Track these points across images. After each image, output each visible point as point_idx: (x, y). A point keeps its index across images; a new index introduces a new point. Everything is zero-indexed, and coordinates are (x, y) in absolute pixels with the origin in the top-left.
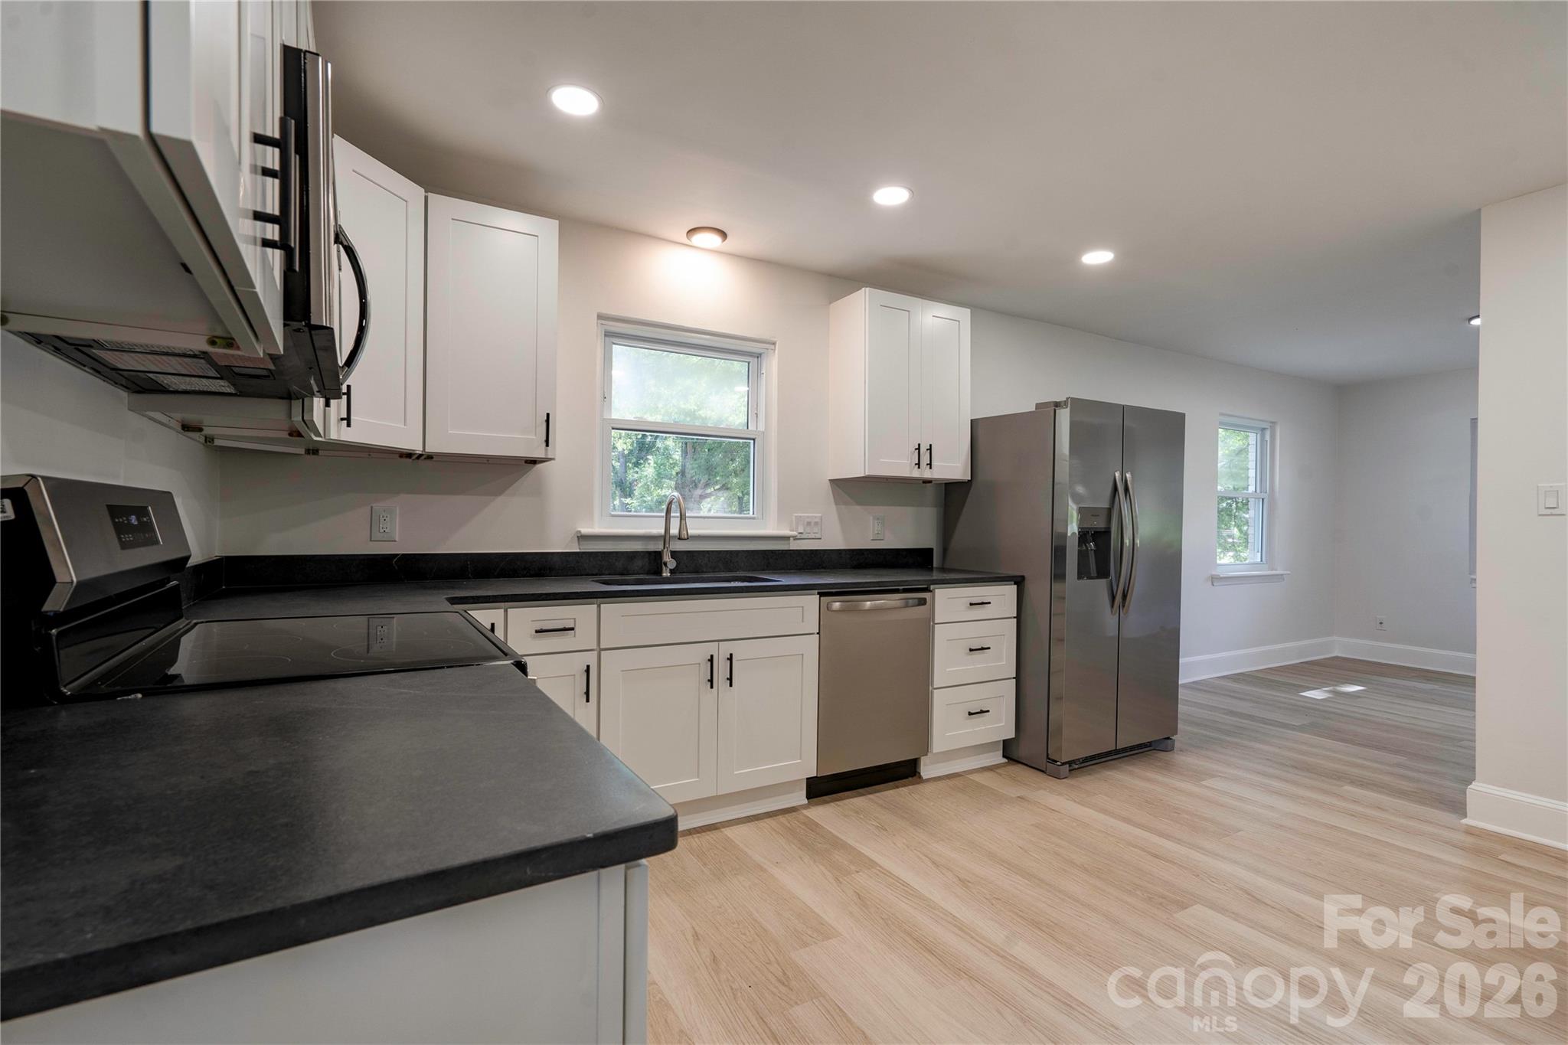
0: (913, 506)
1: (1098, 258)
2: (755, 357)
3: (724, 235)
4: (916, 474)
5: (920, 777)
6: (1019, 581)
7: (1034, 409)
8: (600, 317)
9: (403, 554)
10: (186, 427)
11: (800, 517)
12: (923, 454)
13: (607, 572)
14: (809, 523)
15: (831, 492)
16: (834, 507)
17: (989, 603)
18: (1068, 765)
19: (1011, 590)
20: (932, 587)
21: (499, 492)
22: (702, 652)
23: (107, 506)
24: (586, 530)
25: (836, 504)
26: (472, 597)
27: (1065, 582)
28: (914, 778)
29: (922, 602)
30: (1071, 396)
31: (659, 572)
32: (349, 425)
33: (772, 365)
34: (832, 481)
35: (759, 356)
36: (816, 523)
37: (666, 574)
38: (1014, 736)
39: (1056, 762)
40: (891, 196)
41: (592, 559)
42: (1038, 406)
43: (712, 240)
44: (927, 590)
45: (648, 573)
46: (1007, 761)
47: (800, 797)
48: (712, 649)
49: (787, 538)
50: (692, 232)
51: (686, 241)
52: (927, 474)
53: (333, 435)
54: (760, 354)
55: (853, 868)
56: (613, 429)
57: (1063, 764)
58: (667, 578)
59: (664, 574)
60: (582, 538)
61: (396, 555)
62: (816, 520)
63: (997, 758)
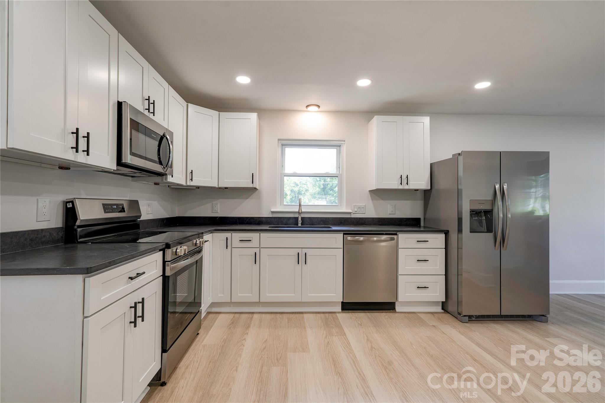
0: (410, 200)
1: (483, 85)
2: (338, 147)
3: (319, 106)
4: (401, 187)
5: (396, 311)
6: (447, 233)
7: (452, 157)
8: (279, 140)
9: (220, 217)
10: (156, 184)
11: (356, 205)
12: (404, 179)
13: (280, 224)
14: (359, 208)
15: (370, 196)
16: (371, 201)
17: (428, 241)
18: (467, 317)
19: (443, 236)
20: (398, 233)
21: (247, 198)
22: (295, 252)
23: (102, 204)
24: (272, 210)
25: (372, 200)
26: (221, 229)
27: (462, 234)
28: (393, 311)
29: (393, 239)
30: (463, 150)
31: (297, 224)
32: (192, 181)
33: (344, 149)
34: (369, 191)
35: (340, 146)
36: (363, 208)
37: (300, 225)
38: (445, 301)
39: (461, 314)
40: (364, 83)
41: (275, 219)
42: (453, 155)
43: (315, 108)
44: (396, 234)
45: (294, 225)
46: (443, 311)
47: (339, 308)
48: (299, 251)
49: (350, 213)
50: (307, 106)
51: (306, 110)
52: (407, 187)
53: (188, 184)
54: (340, 145)
55: (336, 334)
56: (285, 176)
57: (465, 316)
58: (300, 226)
59: (299, 225)
60: (273, 212)
61: (218, 217)
62: (362, 206)
63: (439, 309)
